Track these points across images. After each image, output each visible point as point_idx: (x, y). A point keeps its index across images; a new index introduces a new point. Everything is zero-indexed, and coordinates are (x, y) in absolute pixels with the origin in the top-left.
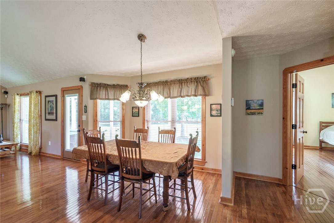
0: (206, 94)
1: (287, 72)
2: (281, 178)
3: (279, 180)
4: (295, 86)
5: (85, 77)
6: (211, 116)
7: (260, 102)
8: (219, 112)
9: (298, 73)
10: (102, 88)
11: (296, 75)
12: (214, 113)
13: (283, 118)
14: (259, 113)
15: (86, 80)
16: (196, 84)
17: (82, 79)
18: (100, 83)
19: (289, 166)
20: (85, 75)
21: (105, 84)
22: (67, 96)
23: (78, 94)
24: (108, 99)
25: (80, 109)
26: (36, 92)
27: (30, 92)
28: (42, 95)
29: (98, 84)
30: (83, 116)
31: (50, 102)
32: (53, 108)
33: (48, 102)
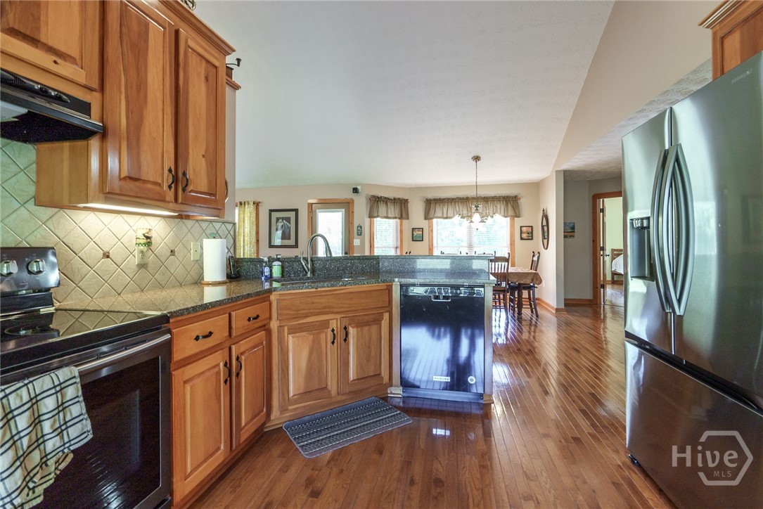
0: (517, 214)
1: (596, 197)
2: (592, 298)
3: (590, 300)
4: (602, 210)
5: (359, 187)
6: (522, 239)
7: (572, 225)
8: (530, 235)
9: (605, 199)
10: (382, 203)
11: (603, 201)
12: (524, 236)
13: (593, 241)
14: (571, 236)
15: (360, 191)
16: (505, 203)
17: (355, 190)
19: (599, 286)
20: (359, 185)
21: (386, 198)
22: (319, 212)
23: (344, 210)
24: (387, 217)
25: (350, 230)
26: (254, 203)
27: (241, 204)
28: (260, 208)
29: (378, 197)
30: (355, 240)
31: (283, 219)
32: (289, 228)
33: (278, 219)
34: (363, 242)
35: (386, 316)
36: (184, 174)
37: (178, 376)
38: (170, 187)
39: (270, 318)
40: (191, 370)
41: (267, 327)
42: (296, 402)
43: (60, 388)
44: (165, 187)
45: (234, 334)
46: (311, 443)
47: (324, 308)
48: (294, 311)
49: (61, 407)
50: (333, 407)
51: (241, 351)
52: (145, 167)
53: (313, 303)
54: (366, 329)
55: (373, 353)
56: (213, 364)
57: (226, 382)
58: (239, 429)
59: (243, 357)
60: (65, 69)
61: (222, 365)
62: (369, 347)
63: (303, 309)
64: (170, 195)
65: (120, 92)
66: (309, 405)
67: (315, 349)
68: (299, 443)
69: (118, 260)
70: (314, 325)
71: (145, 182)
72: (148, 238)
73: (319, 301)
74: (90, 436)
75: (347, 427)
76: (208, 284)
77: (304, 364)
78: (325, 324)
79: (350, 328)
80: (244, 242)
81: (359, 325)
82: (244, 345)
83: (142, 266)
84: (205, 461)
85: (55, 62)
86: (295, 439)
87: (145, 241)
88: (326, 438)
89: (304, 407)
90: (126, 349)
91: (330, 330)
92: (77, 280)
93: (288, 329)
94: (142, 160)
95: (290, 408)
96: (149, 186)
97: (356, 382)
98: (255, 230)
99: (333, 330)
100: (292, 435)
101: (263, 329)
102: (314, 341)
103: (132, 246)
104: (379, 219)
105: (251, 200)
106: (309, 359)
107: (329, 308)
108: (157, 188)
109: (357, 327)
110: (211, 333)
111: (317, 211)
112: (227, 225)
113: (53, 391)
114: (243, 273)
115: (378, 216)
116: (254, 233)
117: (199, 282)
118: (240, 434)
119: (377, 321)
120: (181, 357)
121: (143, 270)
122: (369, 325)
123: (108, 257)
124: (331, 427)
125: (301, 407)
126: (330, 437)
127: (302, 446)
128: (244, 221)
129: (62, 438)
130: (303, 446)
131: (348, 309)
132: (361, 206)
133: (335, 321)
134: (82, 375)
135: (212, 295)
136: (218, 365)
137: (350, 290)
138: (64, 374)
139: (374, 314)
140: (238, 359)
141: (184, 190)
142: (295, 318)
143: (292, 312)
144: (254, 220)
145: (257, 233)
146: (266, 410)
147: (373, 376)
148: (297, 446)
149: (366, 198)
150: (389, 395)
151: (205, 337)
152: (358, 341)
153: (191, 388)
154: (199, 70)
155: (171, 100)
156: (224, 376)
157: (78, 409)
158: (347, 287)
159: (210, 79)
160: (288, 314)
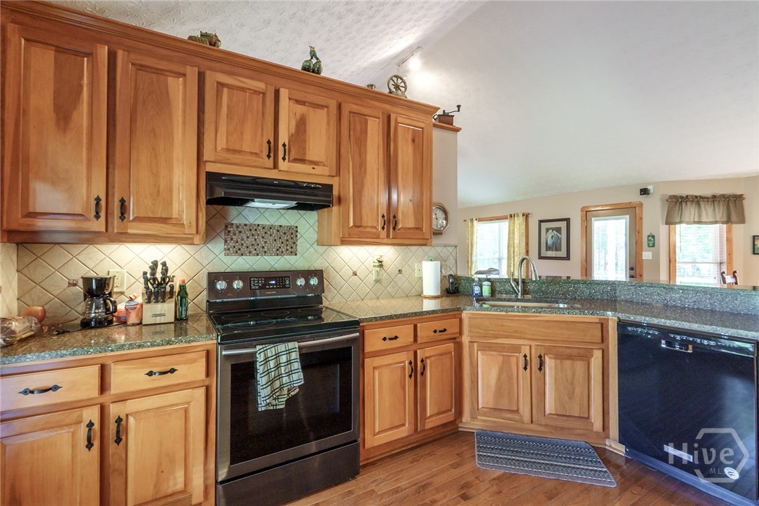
5: (650, 187)
10: (688, 203)
15: (651, 191)
17: (644, 192)
18: (687, 196)
20: (650, 184)
21: (696, 197)
22: (595, 220)
23: (628, 216)
24: (700, 222)
25: (637, 241)
26: (523, 215)
27: (511, 216)
28: (530, 219)
29: (682, 197)
30: (644, 253)
31: (553, 229)
32: (560, 239)
33: (547, 230)
34: (656, 256)
35: (597, 354)
36: (394, 217)
37: (369, 363)
38: (383, 228)
39: (461, 333)
40: (378, 361)
41: (457, 340)
42: (485, 414)
43: (289, 352)
44: (380, 228)
45: (419, 341)
46: (489, 456)
47: (515, 332)
48: (484, 330)
49: (289, 362)
50: (531, 434)
51: (427, 356)
52: (365, 218)
53: (502, 326)
54: (568, 363)
55: (578, 391)
56: (400, 360)
57: (410, 376)
58: (424, 417)
59: (428, 361)
60: (319, 170)
61: (407, 363)
62: (572, 384)
63: (493, 330)
64: (384, 234)
65: (349, 172)
66: (500, 422)
67: (504, 369)
68: (479, 451)
69: (362, 277)
70: (504, 347)
71: (365, 227)
72: (381, 262)
73: (510, 324)
74: (303, 382)
75: (532, 458)
76: (426, 298)
77: (493, 381)
78: (516, 349)
79: (547, 358)
80: (514, 253)
81: (559, 357)
82: (429, 351)
83: (377, 281)
84: (391, 429)
85: (313, 168)
86: (478, 447)
87: (377, 264)
88: (506, 458)
89: (495, 422)
90: (314, 340)
91: (521, 356)
92: (338, 288)
93: (478, 346)
94: (363, 213)
95: (479, 417)
96: (368, 230)
97: (555, 417)
98: (524, 241)
99: (525, 356)
100: (478, 442)
101: (453, 341)
102: (503, 362)
103: (371, 268)
104: (683, 225)
105: (520, 212)
106: (499, 379)
107: (521, 333)
108: (375, 231)
109: (555, 358)
110: (396, 338)
111: (593, 219)
112: (449, 248)
113: (285, 353)
114: (461, 289)
115: (681, 222)
116: (524, 244)
117: (420, 295)
118: (424, 422)
119: (586, 357)
120: (372, 350)
121: (378, 284)
122: (572, 359)
123: (356, 275)
124: (516, 451)
125: (490, 421)
126: (510, 459)
127: (479, 455)
128: (514, 233)
129: (289, 378)
130: (481, 455)
131: (543, 338)
132: (653, 211)
133: (528, 348)
134: (300, 348)
135: (429, 305)
136: (404, 362)
137: (548, 319)
138: (291, 345)
139: (579, 348)
140: (422, 361)
141: (394, 228)
142: (485, 337)
143: (482, 331)
144: (524, 231)
145: (527, 244)
146: (455, 411)
147: (578, 417)
148: (476, 453)
149: (661, 199)
150: (607, 448)
151: (391, 339)
152: (556, 373)
153: (379, 373)
154: (406, 136)
155: (384, 166)
156: (408, 371)
157: (297, 365)
158: (542, 314)
159: (416, 140)
160: (478, 332)
